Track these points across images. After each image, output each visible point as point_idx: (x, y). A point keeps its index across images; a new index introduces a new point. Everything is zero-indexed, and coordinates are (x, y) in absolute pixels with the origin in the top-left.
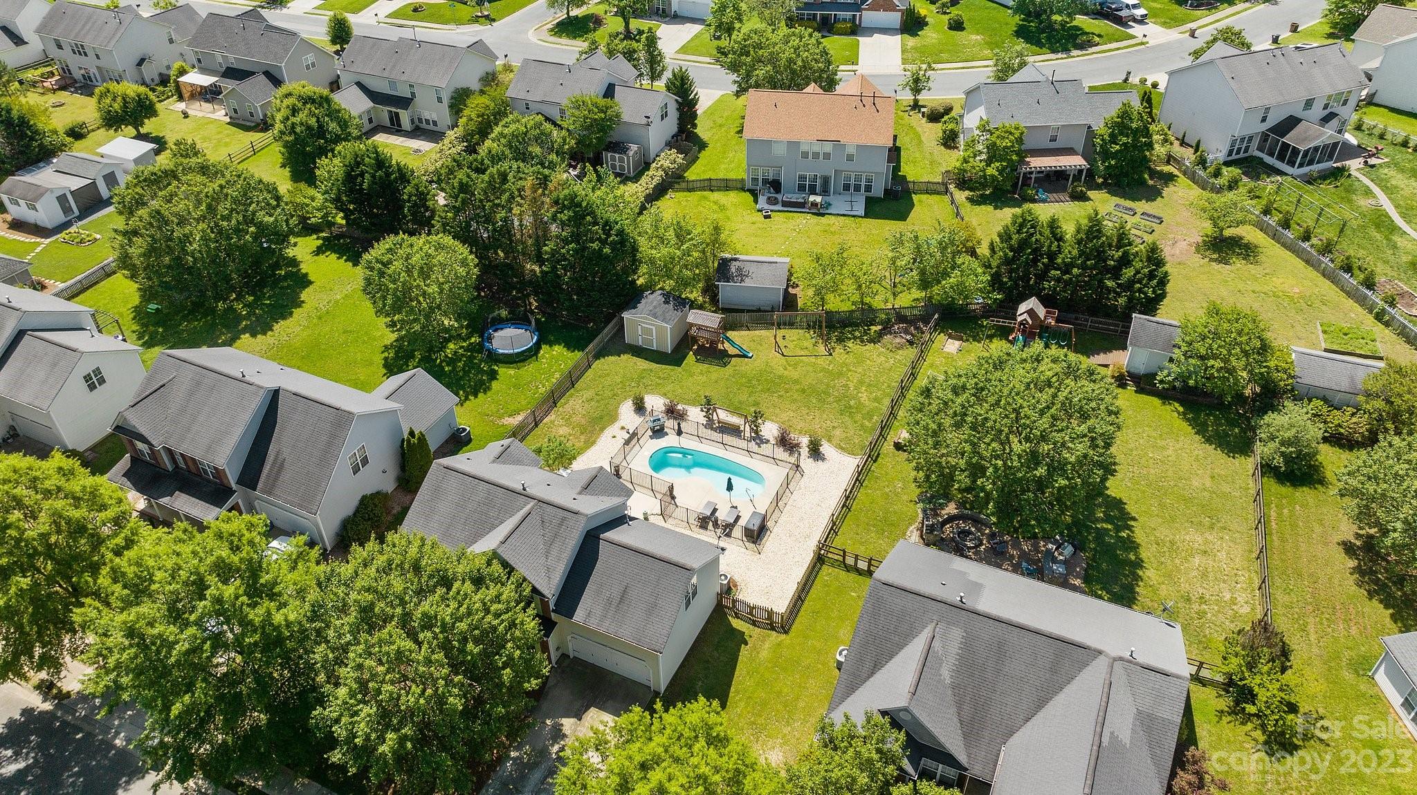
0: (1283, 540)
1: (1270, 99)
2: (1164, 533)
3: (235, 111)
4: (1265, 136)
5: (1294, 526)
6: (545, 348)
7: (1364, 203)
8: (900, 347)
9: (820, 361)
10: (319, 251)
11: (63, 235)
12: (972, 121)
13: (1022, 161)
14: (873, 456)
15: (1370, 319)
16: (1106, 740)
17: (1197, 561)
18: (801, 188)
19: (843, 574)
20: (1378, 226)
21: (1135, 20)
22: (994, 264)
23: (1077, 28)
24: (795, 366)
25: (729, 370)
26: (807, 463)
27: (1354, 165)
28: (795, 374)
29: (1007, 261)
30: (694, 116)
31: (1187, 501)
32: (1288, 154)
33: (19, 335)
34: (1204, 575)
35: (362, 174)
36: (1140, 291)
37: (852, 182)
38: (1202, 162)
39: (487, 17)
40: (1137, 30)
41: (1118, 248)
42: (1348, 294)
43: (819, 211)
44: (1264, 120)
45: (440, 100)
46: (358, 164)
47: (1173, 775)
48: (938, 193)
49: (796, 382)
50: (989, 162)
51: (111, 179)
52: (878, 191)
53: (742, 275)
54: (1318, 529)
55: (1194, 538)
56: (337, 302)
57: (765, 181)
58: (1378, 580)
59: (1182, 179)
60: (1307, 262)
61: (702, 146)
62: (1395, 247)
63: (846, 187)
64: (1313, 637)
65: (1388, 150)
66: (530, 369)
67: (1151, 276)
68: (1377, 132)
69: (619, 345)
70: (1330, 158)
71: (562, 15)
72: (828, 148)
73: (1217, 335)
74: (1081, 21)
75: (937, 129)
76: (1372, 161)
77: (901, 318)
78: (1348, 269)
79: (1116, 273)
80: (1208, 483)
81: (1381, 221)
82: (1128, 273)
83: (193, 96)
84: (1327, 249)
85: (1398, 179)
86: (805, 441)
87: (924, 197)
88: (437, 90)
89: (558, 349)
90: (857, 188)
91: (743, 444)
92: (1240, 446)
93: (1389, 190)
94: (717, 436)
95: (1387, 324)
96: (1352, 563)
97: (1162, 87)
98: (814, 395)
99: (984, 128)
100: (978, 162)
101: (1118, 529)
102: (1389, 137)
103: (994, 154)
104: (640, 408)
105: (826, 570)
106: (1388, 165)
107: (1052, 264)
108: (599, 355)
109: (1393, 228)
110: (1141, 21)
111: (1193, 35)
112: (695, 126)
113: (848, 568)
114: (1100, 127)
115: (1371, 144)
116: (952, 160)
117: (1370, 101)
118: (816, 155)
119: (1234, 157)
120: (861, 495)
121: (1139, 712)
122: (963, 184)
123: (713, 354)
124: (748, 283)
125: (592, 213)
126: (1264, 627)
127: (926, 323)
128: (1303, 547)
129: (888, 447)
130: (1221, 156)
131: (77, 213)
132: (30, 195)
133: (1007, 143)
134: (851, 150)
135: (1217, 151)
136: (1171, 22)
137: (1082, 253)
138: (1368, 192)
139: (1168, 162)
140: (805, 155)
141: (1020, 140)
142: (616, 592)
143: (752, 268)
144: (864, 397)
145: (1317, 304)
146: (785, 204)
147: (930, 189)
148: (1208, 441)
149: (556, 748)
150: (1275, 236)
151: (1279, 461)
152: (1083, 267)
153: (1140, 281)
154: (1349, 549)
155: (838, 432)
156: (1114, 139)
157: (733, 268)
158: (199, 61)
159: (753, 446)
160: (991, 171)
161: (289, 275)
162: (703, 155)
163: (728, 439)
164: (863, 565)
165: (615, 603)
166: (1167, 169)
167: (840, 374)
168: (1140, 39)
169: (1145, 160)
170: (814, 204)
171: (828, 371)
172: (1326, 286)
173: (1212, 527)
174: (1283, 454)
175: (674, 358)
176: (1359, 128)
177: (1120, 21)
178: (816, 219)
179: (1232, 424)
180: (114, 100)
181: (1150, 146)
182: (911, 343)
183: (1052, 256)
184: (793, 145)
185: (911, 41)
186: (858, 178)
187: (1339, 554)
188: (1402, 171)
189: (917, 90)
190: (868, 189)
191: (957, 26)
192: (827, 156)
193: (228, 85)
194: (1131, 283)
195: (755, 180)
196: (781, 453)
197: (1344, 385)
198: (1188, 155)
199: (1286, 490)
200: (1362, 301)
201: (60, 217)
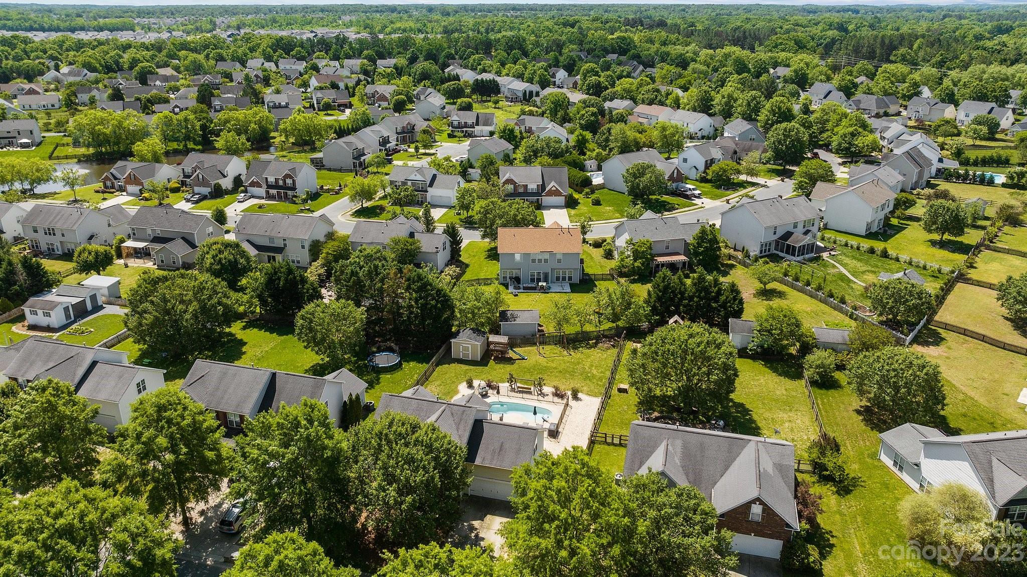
0: (826, 412)
1: (775, 222)
2: (767, 415)
3: (162, 261)
4: (777, 242)
5: (831, 406)
6: (404, 365)
7: (832, 271)
8: (608, 349)
9: (566, 358)
10: (244, 328)
11: (68, 330)
12: (621, 242)
13: (653, 260)
14: (607, 396)
15: (847, 319)
16: (762, 471)
17: (787, 424)
18: (532, 280)
19: (606, 447)
20: (842, 280)
21: (695, 197)
22: (652, 300)
23: (665, 202)
24: (553, 361)
25: (515, 366)
26: (572, 403)
27: (825, 255)
28: (554, 365)
29: (659, 299)
30: (459, 250)
31: (777, 400)
32: (791, 250)
33: (94, 364)
34: (792, 430)
35: (279, 279)
36: (730, 307)
37: (561, 275)
38: (747, 256)
39: (308, 210)
40: (697, 201)
41: (715, 287)
42: (835, 309)
43: (544, 290)
44: (775, 233)
45: (303, 247)
46: (276, 273)
47: (796, 490)
48: (609, 280)
49: (555, 368)
50: (635, 260)
51: (93, 298)
52: (576, 279)
53: (514, 318)
54: (842, 406)
55: (782, 415)
56: (267, 351)
57: (511, 278)
58: (874, 423)
59: (739, 266)
60: (811, 296)
61: (467, 266)
62: (852, 288)
63: (558, 279)
64: (849, 448)
65: (840, 248)
66: (398, 375)
67: (735, 299)
68: (832, 240)
69: (448, 358)
70: (812, 252)
71: (359, 206)
72: (547, 256)
73: (774, 318)
74: (665, 198)
75: (601, 251)
76: (833, 253)
77: (605, 336)
78: (831, 296)
79: (716, 299)
80: (784, 392)
81: (843, 278)
82: (723, 298)
83: (129, 256)
84: (819, 288)
85: (847, 260)
86: (569, 393)
87: (602, 282)
88: (302, 241)
89: (412, 364)
90: (564, 279)
91: (536, 397)
92: (798, 376)
93: (844, 265)
94: (521, 395)
95: (855, 320)
96: (861, 418)
97: (717, 226)
98: (567, 373)
99: (630, 242)
100: (629, 261)
101: (744, 416)
102: (838, 242)
103: (637, 255)
104: (470, 386)
105: (596, 446)
106: (841, 255)
107: (683, 298)
108: (437, 365)
109: (850, 281)
110: (699, 197)
111: (728, 202)
112: (460, 256)
113: (609, 444)
114: (690, 240)
115: (830, 246)
116: (613, 264)
117: (826, 227)
118: (540, 261)
119: (763, 254)
120: (606, 413)
121: (774, 464)
122: (622, 275)
123: (503, 359)
124: (518, 321)
125: (431, 285)
126: (825, 436)
127: (619, 337)
128: (837, 413)
129: (615, 391)
130: (757, 252)
131: (73, 318)
132: (47, 307)
133: (643, 249)
134: (559, 257)
135: (754, 251)
136: (714, 197)
137: (697, 290)
138: (834, 266)
139: (730, 259)
140: (533, 261)
141: (650, 248)
142: (497, 446)
143: (519, 314)
144: (595, 372)
145: (820, 314)
146: (525, 288)
147: (604, 278)
148: (780, 375)
149: (473, 535)
150: (793, 287)
151: (817, 377)
152: (699, 297)
153: (729, 302)
154: (858, 412)
155: (585, 388)
156: (699, 245)
157: (509, 313)
158: (134, 234)
159: (540, 398)
160: (636, 264)
161: (229, 341)
162: (468, 270)
163: (525, 396)
164: (616, 441)
165: (497, 452)
166: (730, 262)
167: (579, 363)
168: (701, 205)
169: (718, 257)
170: (542, 287)
171: (573, 363)
172: (823, 306)
173: (791, 410)
174: (818, 373)
175: (483, 361)
176: (823, 239)
177: (687, 197)
178: (543, 295)
179: (791, 367)
180: (90, 253)
181: (719, 249)
182: (614, 346)
183: (682, 293)
184: (526, 255)
185: (573, 212)
186: (564, 273)
187: (855, 415)
188: (848, 256)
189: (584, 233)
190: (570, 278)
191: (597, 203)
192: (546, 261)
193: (158, 247)
194: (725, 302)
195: (505, 278)
196: (556, 399)
197: (840, 340)
198: (740, 255)
199: (823, 391)
200: (841, 310)
201: (64, 321)
